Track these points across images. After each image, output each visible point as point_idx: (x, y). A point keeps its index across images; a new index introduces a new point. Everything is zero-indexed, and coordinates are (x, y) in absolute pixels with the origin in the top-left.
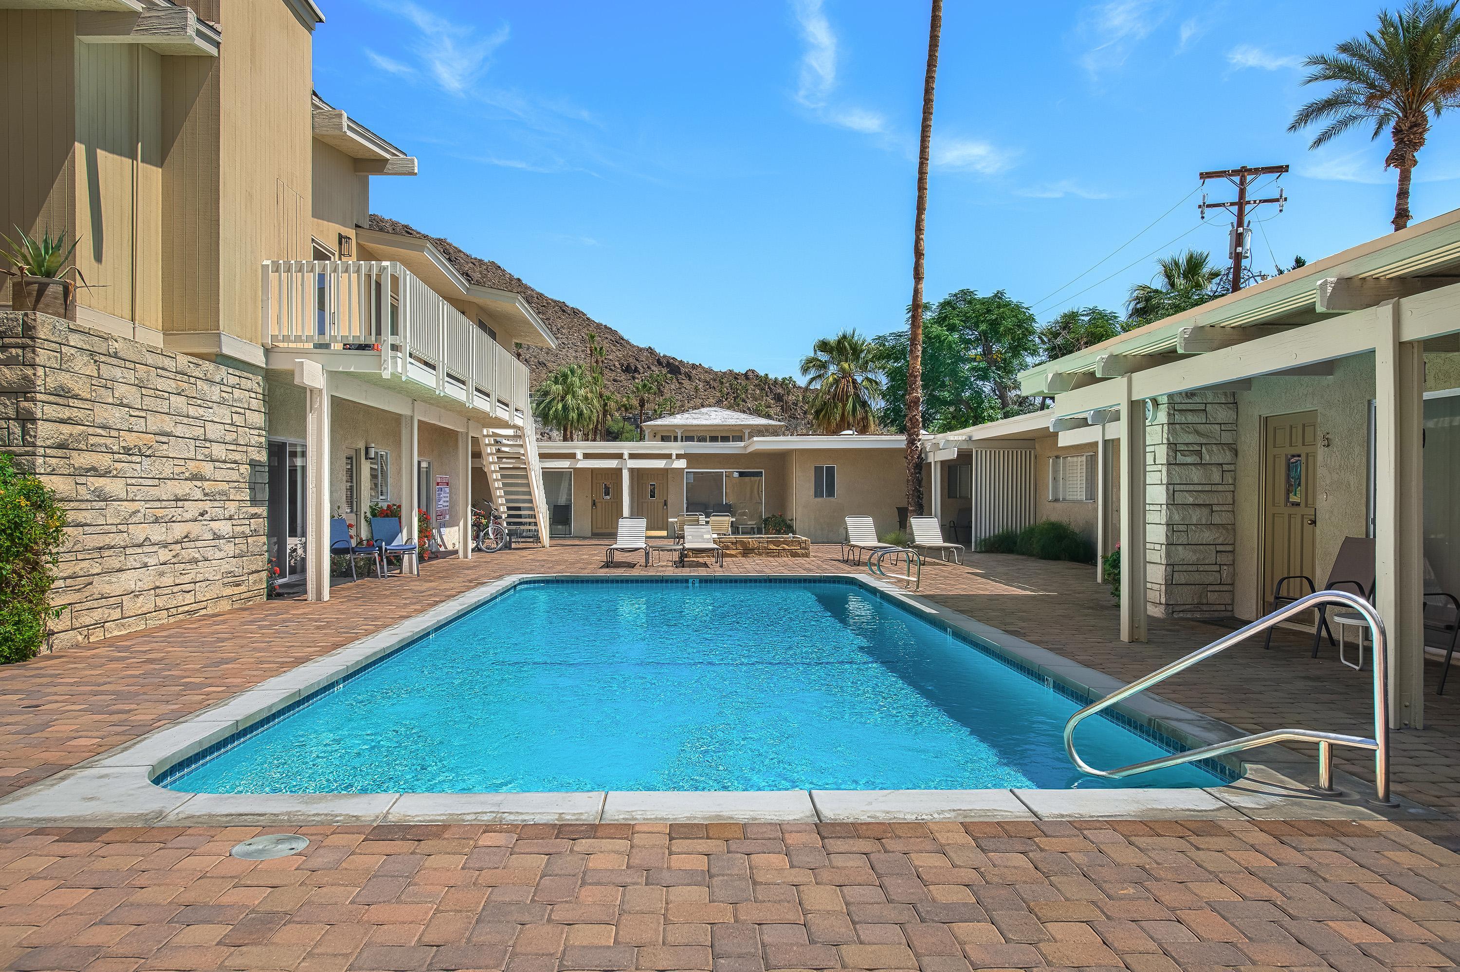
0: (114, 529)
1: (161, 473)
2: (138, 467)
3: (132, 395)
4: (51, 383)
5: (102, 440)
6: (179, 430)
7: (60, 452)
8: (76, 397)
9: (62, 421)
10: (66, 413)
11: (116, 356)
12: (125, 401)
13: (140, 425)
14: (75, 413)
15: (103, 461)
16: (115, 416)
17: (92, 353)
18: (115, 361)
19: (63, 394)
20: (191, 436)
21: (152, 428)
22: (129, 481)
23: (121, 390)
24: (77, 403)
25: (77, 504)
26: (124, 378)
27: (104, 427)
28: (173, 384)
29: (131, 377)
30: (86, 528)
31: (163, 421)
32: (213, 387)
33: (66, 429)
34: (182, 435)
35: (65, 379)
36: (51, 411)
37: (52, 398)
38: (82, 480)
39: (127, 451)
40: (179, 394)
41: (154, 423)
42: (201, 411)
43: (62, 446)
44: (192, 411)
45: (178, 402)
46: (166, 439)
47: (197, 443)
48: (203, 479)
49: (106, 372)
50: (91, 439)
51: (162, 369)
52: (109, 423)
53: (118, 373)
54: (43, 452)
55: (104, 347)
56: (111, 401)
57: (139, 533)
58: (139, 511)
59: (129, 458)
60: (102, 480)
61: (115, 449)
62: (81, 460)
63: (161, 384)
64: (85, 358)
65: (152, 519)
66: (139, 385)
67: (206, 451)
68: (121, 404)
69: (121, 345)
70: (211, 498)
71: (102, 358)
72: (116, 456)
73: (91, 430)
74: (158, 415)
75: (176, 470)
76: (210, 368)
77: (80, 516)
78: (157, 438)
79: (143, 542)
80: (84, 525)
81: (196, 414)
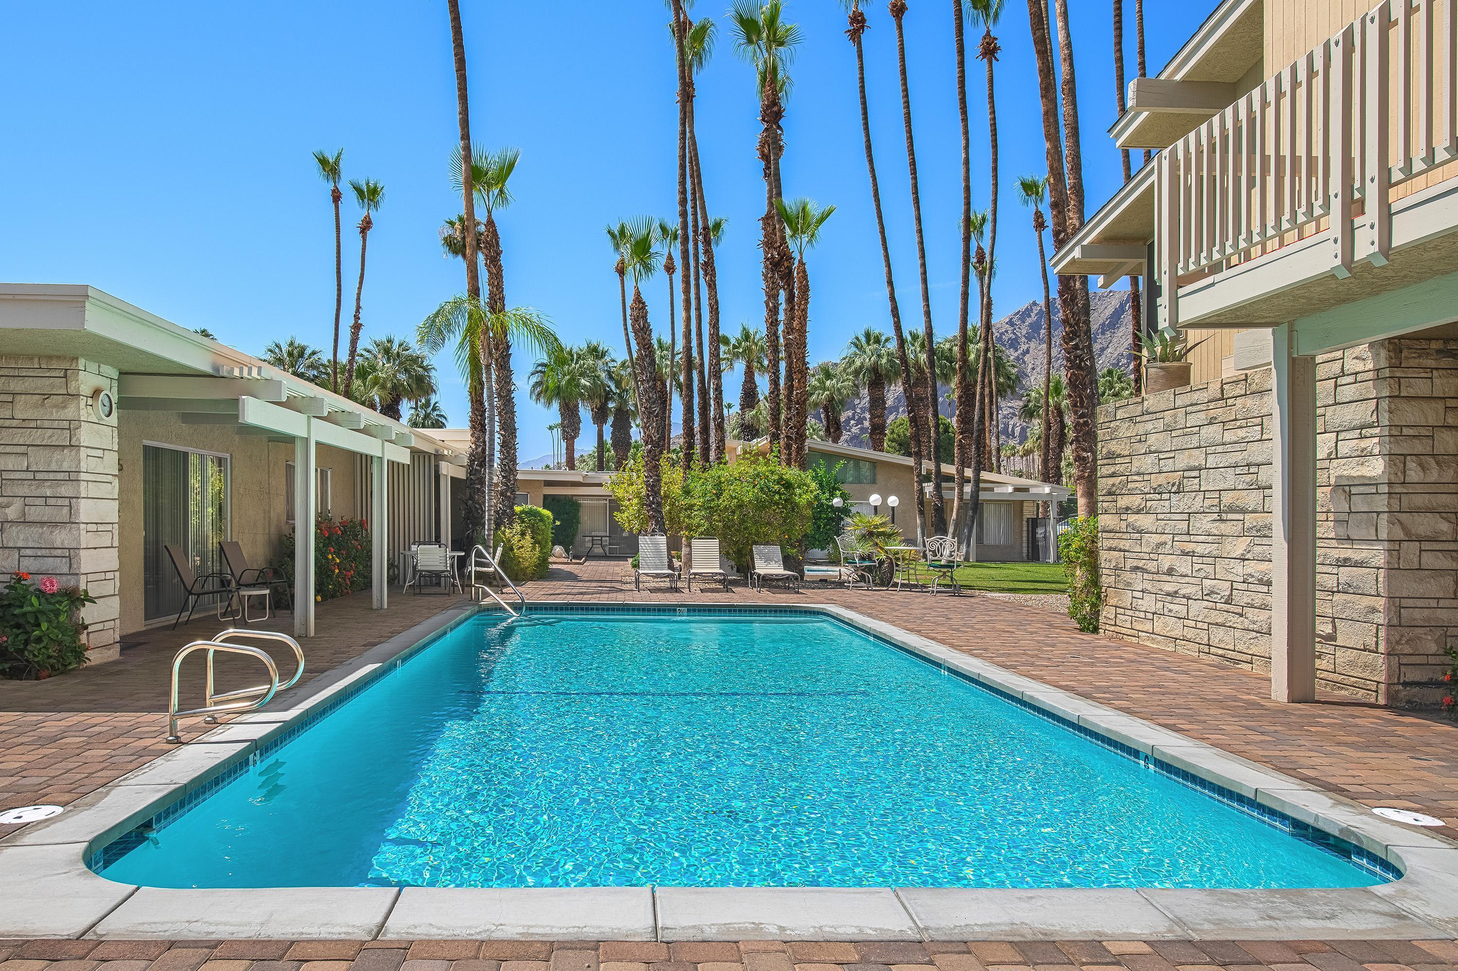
0: (1147, 556)
1: (1189, 507)
2: (1167, 503)
3: (1164, 442)
4: (1106, 451)
5: (1137, 485)
6: (1211, 461)
7: (1110, 498)
8: (1119, 456)
9: (1109, 476)
10: (1113, 470)
12: (1153, 449)
13: (1168, 465)
14: (1118, 468)
15: (1136, 501)
16: (1147, 463)
19: (1112, 456)
20: (1227, 464)
21: (1180, 465)
22: (1160, 516)
24: (1120, 460)
25: (1120, 534)
26: (1155, 428)
27: (1138, 474)
28: (1202, 415)
29: (1160, 425)
30: (1126, 553)
31: (1190, 456)
32: (1265, 399)
33: (1112, 481)
34: (1214, 466)
35: (1114, 446)
36: (1106, 470)
37: (1106, 461)
38: (1124, 517)
39: (1156, 491)
40: (1210, 423)
41: (1183, 460)
42: (1241, 433)
43: (1110, 493)
44: (1229, 436)
45: (1211, 432)
46: (1195, 473)
47: (1238, 471)
48: (1243, 511)
49: (1141, 429)
50: (1130, 486)
51: (1192, 405)
52: (1142, 470)
53: (1149, 426)
54: (1101, 498)
55: (1139, 409)
56: (1143, 451)
57: (1166, 562)
58: (1166, 543)
59: (1158, 497)
60: (1136, 516)
61: (1146, 490)
62: (1123, 502)
63: (1192, 420)
64: (1127, 425)
65: (1179, 552)
66: (1169, 429)
67: (1248, 478)
68: (1151, 452)
69: (1151, 402)
70: (1254, 533)
71: (1138, 419)
72: (1148, 496)
73: (1130, 478)
74: (1186, 452)
75: (1208, 502)
76: (1257, 376)
77: (1122, 544)
78: (1187, 474)
79: (1170, 572)
80: (1125, 551)
81: (1235, 439)
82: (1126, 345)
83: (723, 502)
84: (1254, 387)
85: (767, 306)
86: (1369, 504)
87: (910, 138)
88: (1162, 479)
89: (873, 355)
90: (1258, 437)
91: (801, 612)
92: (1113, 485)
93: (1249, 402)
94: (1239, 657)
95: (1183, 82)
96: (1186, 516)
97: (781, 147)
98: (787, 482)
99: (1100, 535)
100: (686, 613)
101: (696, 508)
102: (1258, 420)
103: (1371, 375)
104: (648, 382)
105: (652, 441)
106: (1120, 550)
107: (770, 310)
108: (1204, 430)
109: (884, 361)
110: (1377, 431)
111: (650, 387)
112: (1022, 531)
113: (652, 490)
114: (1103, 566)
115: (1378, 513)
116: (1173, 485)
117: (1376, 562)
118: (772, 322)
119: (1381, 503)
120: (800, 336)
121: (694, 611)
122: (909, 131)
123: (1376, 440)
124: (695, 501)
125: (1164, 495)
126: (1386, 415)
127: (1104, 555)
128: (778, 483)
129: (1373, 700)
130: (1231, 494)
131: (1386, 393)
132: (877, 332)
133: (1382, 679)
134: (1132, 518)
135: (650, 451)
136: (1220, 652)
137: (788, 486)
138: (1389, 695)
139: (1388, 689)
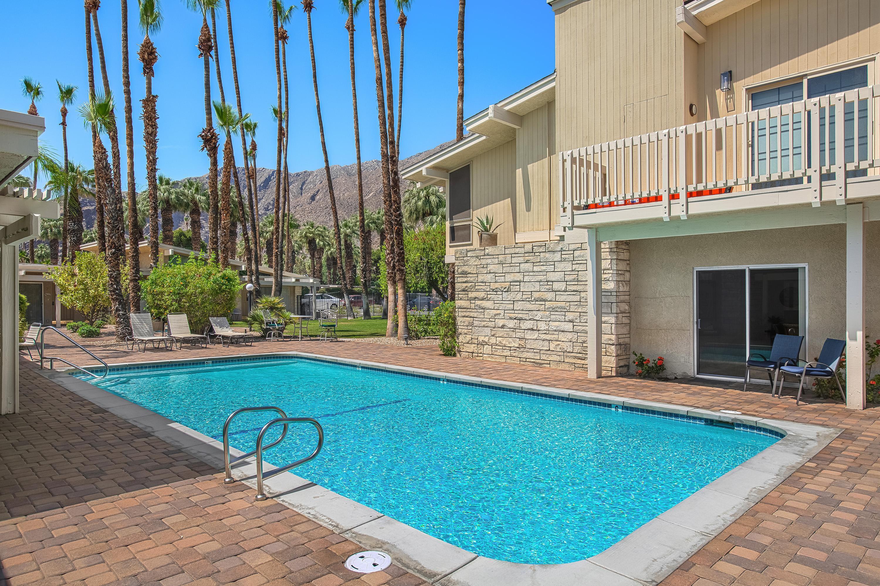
0: (488, 320)
1: (514, 298)
2: (501, 296)
3: (498, 268)
4: (460, 271)
5: (481, 287)
6: (526, 279)
7: (464, 293)
8: (470, 273)
9: (464, 282)
10: (465, 279)
11: (488, 255)
12: (492, 271)
13: (501, 279)
14: (469, 279)
15: (482, 295)
16: (488, 277)
17: (477, 257)
18: (488, 257)
19: (464, 273)
20: (535, 280)
21: (508, 280)
22: (495, 302)
23: (490, 267)
24: (470, 275)
25: (471, 310)
26: (492, 262)
27: (482, 282)
28: (522, 259)
29: (496, 261)
30: (475, 318)
31: (514, 276)
32: (556, 254)
33: (465, 285)
34: (528, 281)
35: (466, 269)
36: (460, 280)
37: (460, 275)
38: (473, 301)
39: (494, 290)
40: (526, 262)
41: (510, 277)
42: (543, 268)
43: (464, 290)
44: (535, 269)
45: (528, 266)
46: (518, 284)
47: (541, 283)
48: (545, 301)
49: (484, 262)
50: (476, 287)
51: (515, 253)
52: (485, 281)
53: (489, 261)
54: (457, 293)
55: (482, 253)
56: (485, 272)
57: (500, 323)
58: (500, 314)
59: (495, 293)
60: (481, 302)
61: (487, 290)
62: (472, 295)
63: (514, 260)
64: (474, 259)
65: (508, 318)
66: (501, 263)
67: (548, 287)
68: (490, 273)
69: (490, 250)
70: (551, 310)
71: (482, 257)
72: (488, 293)
73: (476, 284)
74: (512, 274)
75: (524, 297)
76: (551, 245)
77: (472, 314)
78: (512, 284)
79: (503, 327)
80: (473, 317)
81: (539, 270)
82: (272, 198)
83: (190, 290)
84: (550, 249)
85: (148, 158)
86: (608, 299)
87: (236, 72)
88: (497, 285)
89: (165, 192)
90: (553, 270)
91: (280, 357)
92: (466, 287)
93: (547, 255)
94: (543, 362)
95: (508, 111)
96: (512, 302)
97: (156, 56)
98: (229, 278)
99: (457, 310)
100: (211, 364)
101: (166, 294)
102: (553, 263)
103: (608, 250)
104: (111, 205)
105: (115, 246)
106: (471, 317)
107: (150, 161)
108: (522, 265)
109: (173, 196)
110: (611, 271)
111: (113, 209)
112: (294, 302)
113: (116, 280)
114: (459, 324)
115: (612, 303)
116: (505, 288)
117: (611, 321)
118: (152, 169)
119: (613, 299)
120: (227, 187)
121: (216, 362)
122: (235, 68)
123: (611, 275)
124: (165, 289)
125: (498, 293)
126: (615, 266)
127: (459, 320)
128: (223, 278)
129: (610, 374)
130: (538, 293)
131: (615, 257)
132: (167, 177)
133: (614, 366)
134: (478, 302)
135: (113, 254)
136: (532, 360)
137: (229, 280)
138: (617, 372)
139: (616, 370)
